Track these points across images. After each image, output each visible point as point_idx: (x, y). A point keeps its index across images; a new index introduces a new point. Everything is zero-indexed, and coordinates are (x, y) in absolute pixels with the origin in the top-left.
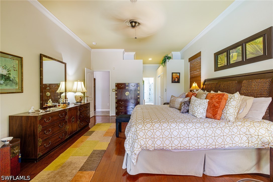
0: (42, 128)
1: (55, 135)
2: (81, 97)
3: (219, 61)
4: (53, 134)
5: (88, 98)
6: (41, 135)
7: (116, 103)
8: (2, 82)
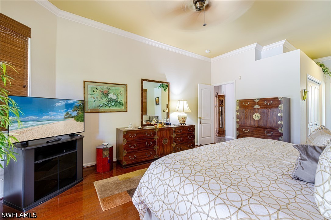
0: (127, 141)
1: (141, 151)
2: (184, 118)
4: (138, 149)
5: (203, 119)
6: (126, 147)
7: (238, 129)
8: (113, 104)
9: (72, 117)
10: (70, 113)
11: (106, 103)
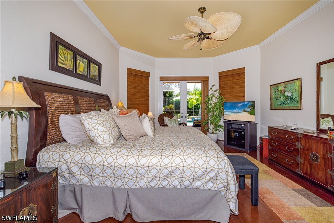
0: (271, 137)
3: (59, 60)
4: (279, 150)
6: (270, 142)
8: (289, 101)
9: (247, 112)
10: (245, 109)
11: (283, 101)
